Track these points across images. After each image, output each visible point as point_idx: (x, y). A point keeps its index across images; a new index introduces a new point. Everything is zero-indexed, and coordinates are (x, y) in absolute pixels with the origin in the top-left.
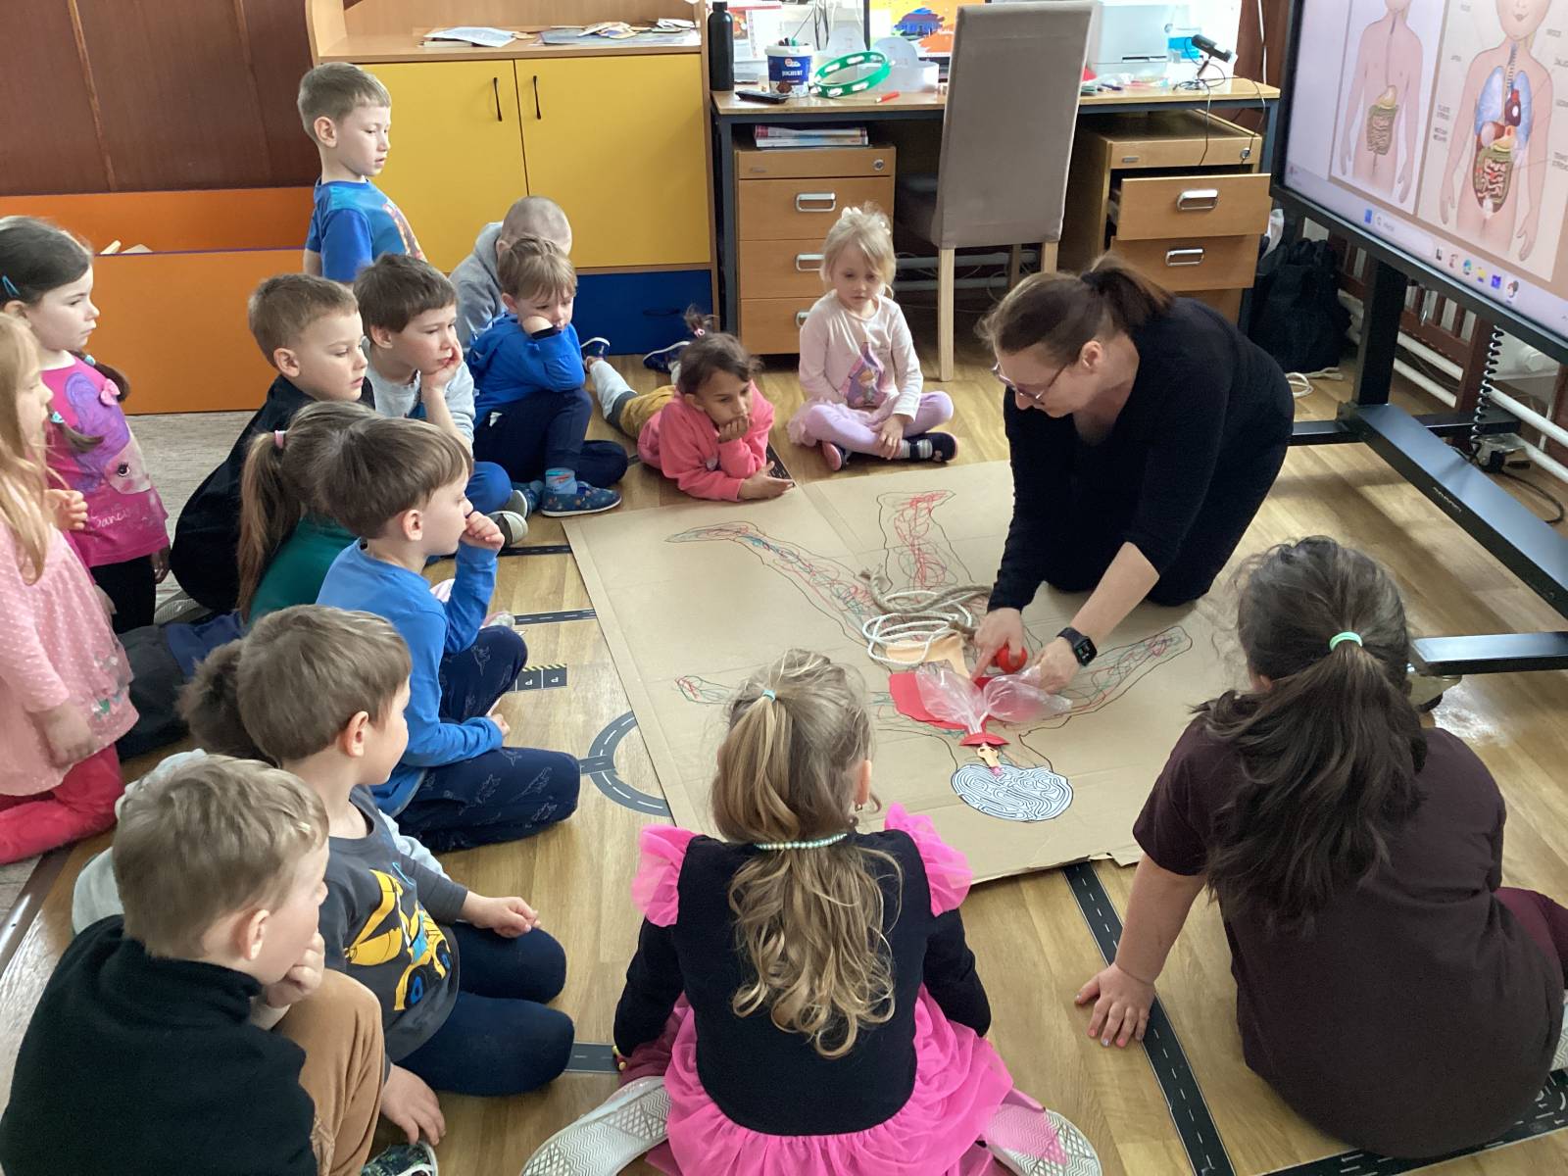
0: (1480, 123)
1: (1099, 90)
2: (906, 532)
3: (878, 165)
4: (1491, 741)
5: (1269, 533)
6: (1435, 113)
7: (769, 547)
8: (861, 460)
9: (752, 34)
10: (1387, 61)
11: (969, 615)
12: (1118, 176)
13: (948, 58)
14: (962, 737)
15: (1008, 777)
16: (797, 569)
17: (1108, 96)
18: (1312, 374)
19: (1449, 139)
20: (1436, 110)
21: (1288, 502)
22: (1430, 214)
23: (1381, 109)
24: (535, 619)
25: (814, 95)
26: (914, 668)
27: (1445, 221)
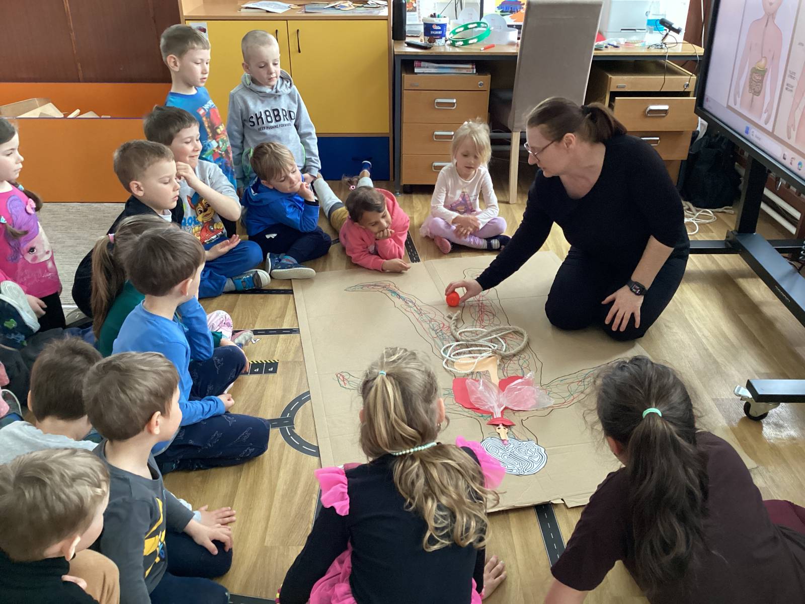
1: (606, 47)
3: (480, 85)
4: (794, 442)
5: (681, 303)
6: (787, 77)
7: (400, 297)
9: (419, 9)
10: (763, 43)
11: (504, 345)
12: (614, 95)
13: (521, 26)
14: (489, 419)
15: (512, 446)
16: (413, 311)
17: (611, 51)
18: (716, 210)
19: (794, 89)
20: (788, 73)
21: (694, 285)
22: (781, 133)
23: (758, 70)
24: (267, 332)
25: (448, 45)
26: (468, 375)
27: (789, 138)
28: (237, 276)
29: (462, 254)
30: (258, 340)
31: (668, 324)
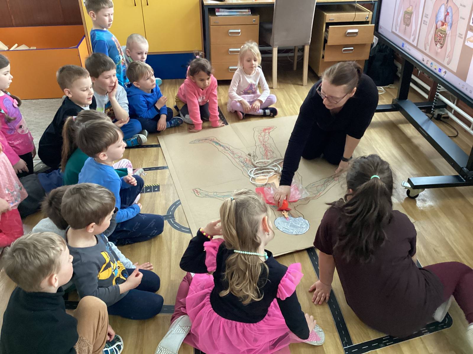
2: (262, 140)
3: (254, 21)
5: (370, 140)
6: (424, 17)
7: (220, 145)
8: (248, 116)
12: (328, 24)
15: (291, 220)
16: (229, 153)
18: (385, 87)
19: (428, 23)
21: (377, 130)
23: (408, 12)
24: (150, 169)
26: (264, 185)
27: (426, 50)
28: (128, 139)
29: (251, 119)
30: (146, 174)
31: (364, 151)
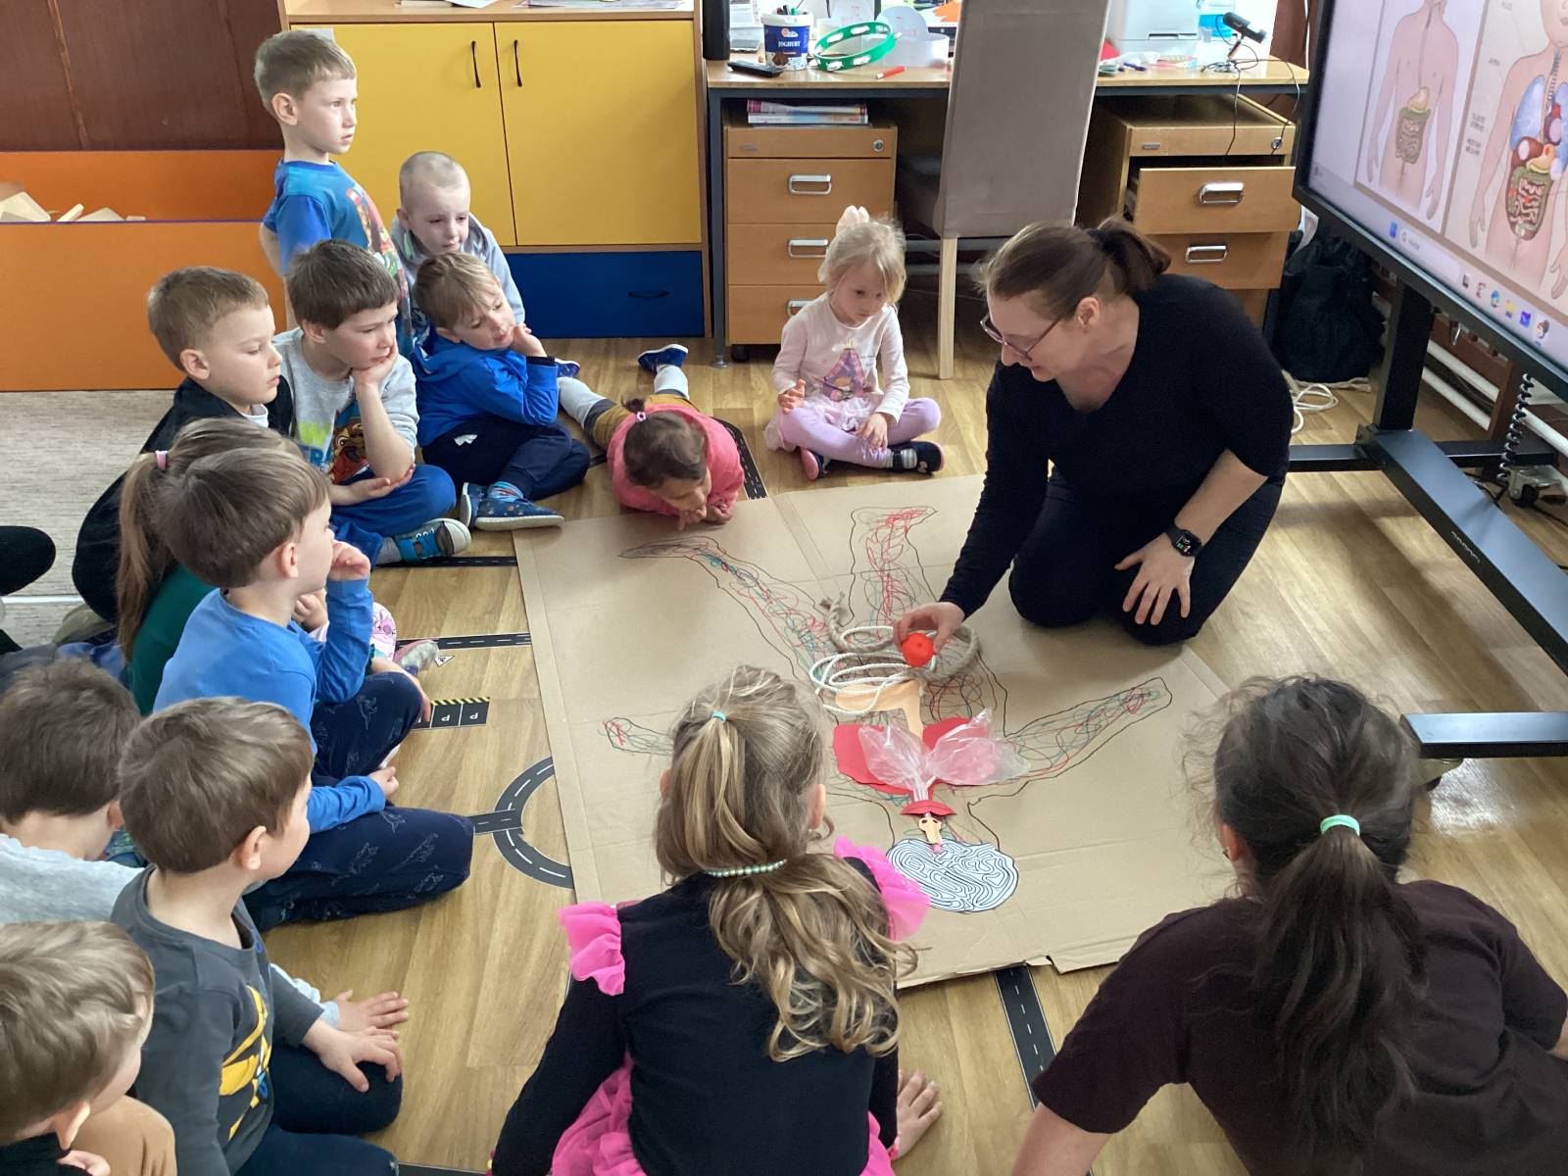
0: (1517, 138)
1: (1121, 70)
2: (877, 555)
3: (878, 146)
4: (1492, 833)
5: (1270, 568)
6: (1468, 123)
7: (728, 568)
8: (837, 469)
10: (1421, 60)
12: (1138, 163)
13: (955, 29)
14: (904, 804)
15: (949, 855)
16: (754, 595)
17: (1130, 78)
18: (1337, 385)
19: (1482, 149)
21: (1296, 533)
22: (1458, 234)
23: (1412, 112)
24: (466, 642)
25: (814, 68)
26: (863, 718)
27: (1474, 245)
28: (406, 533)
29: (849, 479)
30: (448, 658)
31: (1247, 609)
